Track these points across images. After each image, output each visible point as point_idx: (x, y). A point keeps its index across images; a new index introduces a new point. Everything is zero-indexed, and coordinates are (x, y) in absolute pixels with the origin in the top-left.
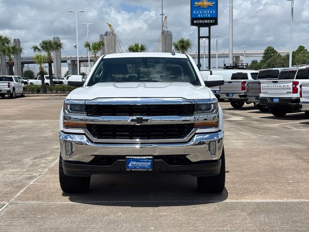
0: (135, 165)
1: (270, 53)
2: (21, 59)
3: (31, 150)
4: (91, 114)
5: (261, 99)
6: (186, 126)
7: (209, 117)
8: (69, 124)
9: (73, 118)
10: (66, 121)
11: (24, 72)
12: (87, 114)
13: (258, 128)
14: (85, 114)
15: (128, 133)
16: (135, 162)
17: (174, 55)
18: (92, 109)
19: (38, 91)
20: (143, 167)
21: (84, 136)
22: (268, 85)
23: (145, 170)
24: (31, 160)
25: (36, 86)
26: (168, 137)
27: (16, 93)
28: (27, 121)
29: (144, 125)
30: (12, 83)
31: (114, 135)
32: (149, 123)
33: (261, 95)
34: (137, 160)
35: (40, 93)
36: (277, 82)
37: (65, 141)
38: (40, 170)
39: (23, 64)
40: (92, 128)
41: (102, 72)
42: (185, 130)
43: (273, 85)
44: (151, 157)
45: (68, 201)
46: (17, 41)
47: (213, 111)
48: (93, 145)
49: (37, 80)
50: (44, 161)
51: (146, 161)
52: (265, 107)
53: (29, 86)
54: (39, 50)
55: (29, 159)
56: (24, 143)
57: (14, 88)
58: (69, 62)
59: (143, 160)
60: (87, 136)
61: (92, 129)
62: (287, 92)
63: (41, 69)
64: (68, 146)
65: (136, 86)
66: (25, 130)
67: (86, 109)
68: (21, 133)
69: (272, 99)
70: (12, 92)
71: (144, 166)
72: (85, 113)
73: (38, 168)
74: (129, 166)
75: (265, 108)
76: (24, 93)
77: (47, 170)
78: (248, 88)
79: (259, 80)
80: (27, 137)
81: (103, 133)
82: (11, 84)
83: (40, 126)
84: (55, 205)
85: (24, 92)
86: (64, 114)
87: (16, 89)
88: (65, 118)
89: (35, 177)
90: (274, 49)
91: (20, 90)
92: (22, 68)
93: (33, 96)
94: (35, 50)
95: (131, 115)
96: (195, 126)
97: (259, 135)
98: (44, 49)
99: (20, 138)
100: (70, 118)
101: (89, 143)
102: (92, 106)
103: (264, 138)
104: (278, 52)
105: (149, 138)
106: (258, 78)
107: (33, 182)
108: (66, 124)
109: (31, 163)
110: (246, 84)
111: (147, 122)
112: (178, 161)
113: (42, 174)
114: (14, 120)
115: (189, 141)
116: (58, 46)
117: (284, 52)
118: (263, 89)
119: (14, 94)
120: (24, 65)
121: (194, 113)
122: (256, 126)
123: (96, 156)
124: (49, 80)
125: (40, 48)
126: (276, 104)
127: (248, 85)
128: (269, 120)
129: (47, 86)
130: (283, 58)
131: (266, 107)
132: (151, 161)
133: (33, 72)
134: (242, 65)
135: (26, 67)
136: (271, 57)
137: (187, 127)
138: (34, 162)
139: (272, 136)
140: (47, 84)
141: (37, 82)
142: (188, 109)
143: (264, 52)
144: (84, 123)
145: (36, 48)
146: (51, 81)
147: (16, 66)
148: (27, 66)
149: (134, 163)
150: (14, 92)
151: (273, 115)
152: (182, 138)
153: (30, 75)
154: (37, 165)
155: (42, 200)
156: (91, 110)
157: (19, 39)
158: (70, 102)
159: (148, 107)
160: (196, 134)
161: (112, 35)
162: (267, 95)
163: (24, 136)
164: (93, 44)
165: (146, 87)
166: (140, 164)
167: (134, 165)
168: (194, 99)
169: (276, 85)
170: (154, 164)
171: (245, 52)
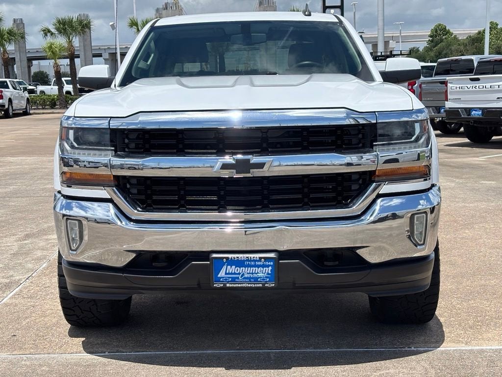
0: (235, 274)
1: (440, 35)
2: (26, 52)
3: (20, 219)
4: (124, 151)
5: (448, 111)
6: (354, 177)
7: (405, 154)
8: (74, 175)
9: (84, 162)
10: (66, 169)
11: (32, 74)
12: (116, 151)
13: (450, 166)
14: (109, 153)
15: (215, 198)
16: (234, 267)
17: (310, 15)
18: (126, 141)
19: (53, 105)
20: (252, 278)
21: (111, 205)
22: (461, 86)
23: (258, 285)
24: (16, 241)
25: (49, 96)
26: (311, 205)
27: (14, 108)
28: (24, 158)
29: (253, 177)
30: (6, 91)
31: (183, 202)
32: (265, 172)
33: (449, 105)
34: (239, 263)
35: (56, 109)
36: (478, 79)
37: (65, 218)
38: (30, 266)
39: (30, 60)
40: (128, 186)
41: (152, 55)
42: (353, 188)
43: (472, 85)
44: (272, 255)
45: (80, 353)
46: (19, 23)
47: (419, 140)
48: (131, 226)
49: (52, 86)
50: (42, 244)
51: (259, 263)
52: (451, 125)
53: (38, 96)
54: (52, 34)
55: (13, 238)
56: (10, 204)
57: (10, 100)
58: (106, 55)
59: (253, 263)
60: (116, 206)
61: (129, 189)
62: (498, 98)
63: (57, 66)
64: (72, 229)
65: (230, 84)
66: (18, 176)
67: (111, 141)
68: (10, 181)
69: (468, 111)
70: (7, 107)
71: (255, 275)
72: (112, 150)
73: (26, 262)
74: (219, 276)
75: (451, 127)
76: (28, 108)
77: (44, 265)
78: (421, 92)
79: (445, 78)
80: (19, 190)
81: (155, 197)
82: (6, 93)
83: (47, 168)
84: (49, 365)
85: (28, 106)
86: (60, 153)
87: (15, 102)
88: (65, 162)
89: (18, 283)
90: (447, 28)
91: (21, 103)
92: (29, 67)
93: (43, 113)
94: (46, 35)
95: (220, 152)
96: (378, 176)
97: (457, 181)
98: (60, 32)
99: (6, 193)
100: (76, 161)
101: (121, 222)
102: (126, 132)
103: (468, 185)
104: (453, 34)
105: (265, 208)
106: (435, 75)
107: (10, 298)
108: (68, 175)
109: (15, 248)
110: (416, 85)
111: (261, 170)
112: (337, 263)
113: (33, 275)
114: (3, 157)
115: (364, 213)
116: (83, 27)
117: (463, 32)
118: (453, 93)
119: (11, 111)
120: (32, 63)
121: (376, 145)
122: (444, 162)
123: (140, 254)
124: (71, 86)
125: (53, 30)
126: (477, 121)
127: (420, 86)
128: (464, 150)
129: (68, 95)
130: (463, 43)
131: (453, 125)
132: (272, 263)
133: (48, 73)
134: (401, 53)
135: (36, 66)
136: (442, 41)
137: (358, 180)
138: (21, 247)
139: (483, 182)
140: (68, 93)
141: (51, 90)
142: (360, 136)
143: (429, 33)
144: (110, 173)
145: (46, 32)
146: (75, 88)
147: (19, 64)
148: (37, 63)
149: (232, 269)
150: (10, 106)
151: (469, 141)
152: (346, 206)
153: (41, 78)
154: (27, 254)
155: (21, 348)
156: (124, 143)
157: (21, 19)
158: (74, 124)
159: (262, 132)
160: (379, 196)
161: (176, 8)
162: (458, 103)
163: (14, 188)
164: (143, 22)
165: (254, 86)
166: (246, 271)
167: (232, 274)
168: (375, 112)
169: (477, 85)
170: (278, 269)
171: (400, 33)
